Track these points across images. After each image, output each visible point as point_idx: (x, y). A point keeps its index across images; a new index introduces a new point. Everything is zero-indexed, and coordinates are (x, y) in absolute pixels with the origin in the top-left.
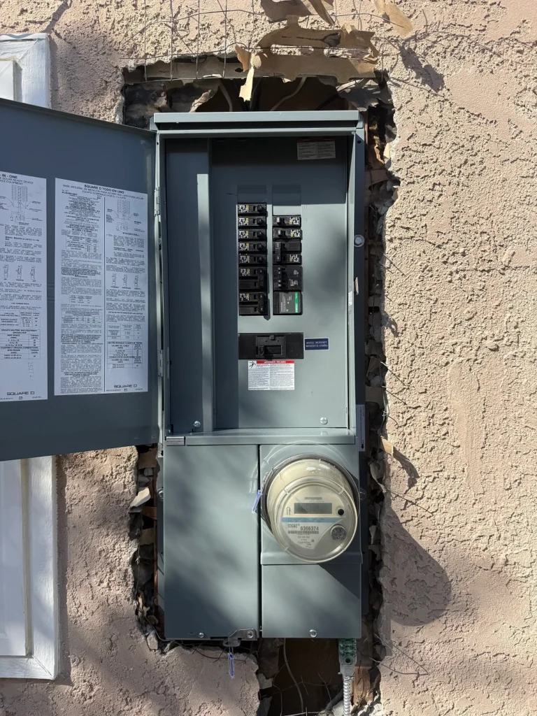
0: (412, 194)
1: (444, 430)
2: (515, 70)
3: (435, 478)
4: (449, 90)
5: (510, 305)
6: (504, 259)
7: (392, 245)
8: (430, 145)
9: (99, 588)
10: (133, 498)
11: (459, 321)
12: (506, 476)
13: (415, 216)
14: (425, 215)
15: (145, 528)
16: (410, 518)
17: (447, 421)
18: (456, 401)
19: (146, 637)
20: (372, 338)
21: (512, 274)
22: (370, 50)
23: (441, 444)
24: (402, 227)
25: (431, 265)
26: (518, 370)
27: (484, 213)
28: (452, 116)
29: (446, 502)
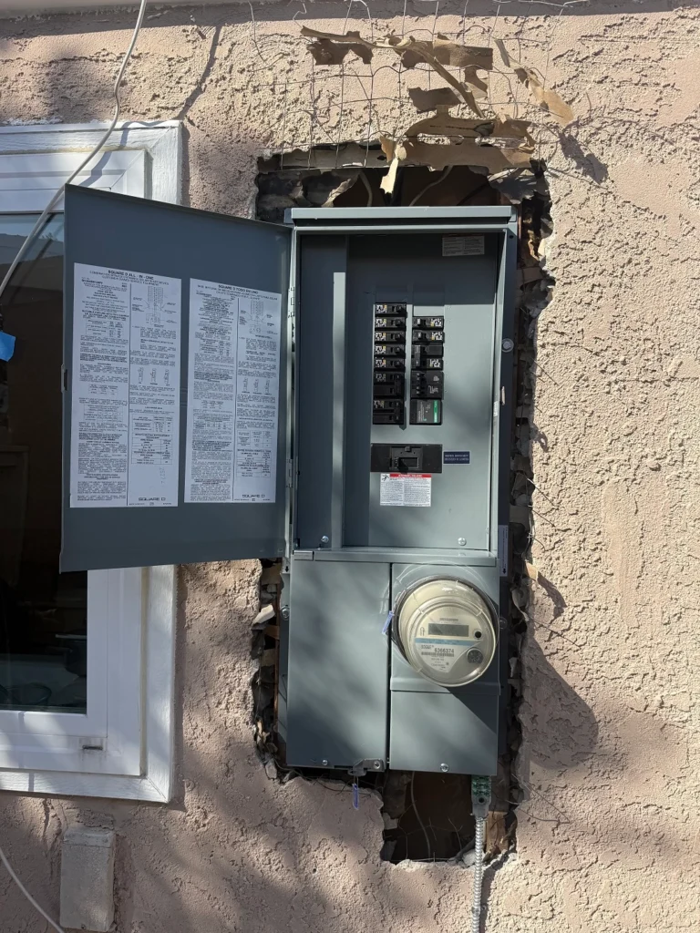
0: (568, 296)
1: (596, 556)
2: (689, 159)
3: (584, 608)
4: (613, 181)
5: (675, 421)
6: (670, 369)
7: (545, 352)
8: (590, 242)
9: (218, 709)
10: (256, 615)
11: (616, 437)
12: (664, 610)
13: (570, 320)
14: (581, 319)
15: (266, 648)
16: (555, 651)
17: (599, 547)
18: (611, 525)
19: (265, 765)
20: (519, 453)
21: (678, 386)
22: (526, 139)
23: (591, 571)
24: (556, 332)
25: (587, 374)
26: (681, 492)
27: (649, 318)
28: (616, 210)
29: (595, 635)
